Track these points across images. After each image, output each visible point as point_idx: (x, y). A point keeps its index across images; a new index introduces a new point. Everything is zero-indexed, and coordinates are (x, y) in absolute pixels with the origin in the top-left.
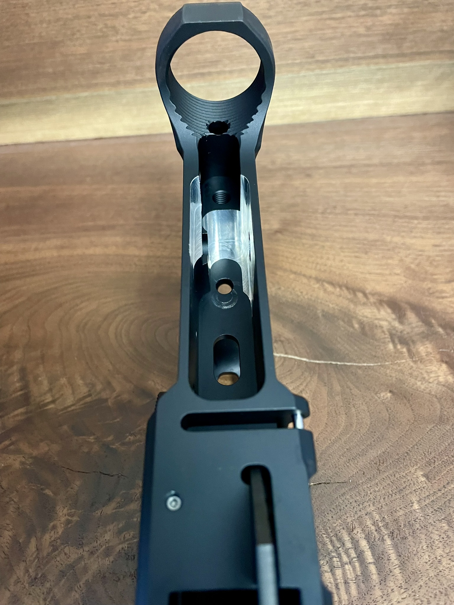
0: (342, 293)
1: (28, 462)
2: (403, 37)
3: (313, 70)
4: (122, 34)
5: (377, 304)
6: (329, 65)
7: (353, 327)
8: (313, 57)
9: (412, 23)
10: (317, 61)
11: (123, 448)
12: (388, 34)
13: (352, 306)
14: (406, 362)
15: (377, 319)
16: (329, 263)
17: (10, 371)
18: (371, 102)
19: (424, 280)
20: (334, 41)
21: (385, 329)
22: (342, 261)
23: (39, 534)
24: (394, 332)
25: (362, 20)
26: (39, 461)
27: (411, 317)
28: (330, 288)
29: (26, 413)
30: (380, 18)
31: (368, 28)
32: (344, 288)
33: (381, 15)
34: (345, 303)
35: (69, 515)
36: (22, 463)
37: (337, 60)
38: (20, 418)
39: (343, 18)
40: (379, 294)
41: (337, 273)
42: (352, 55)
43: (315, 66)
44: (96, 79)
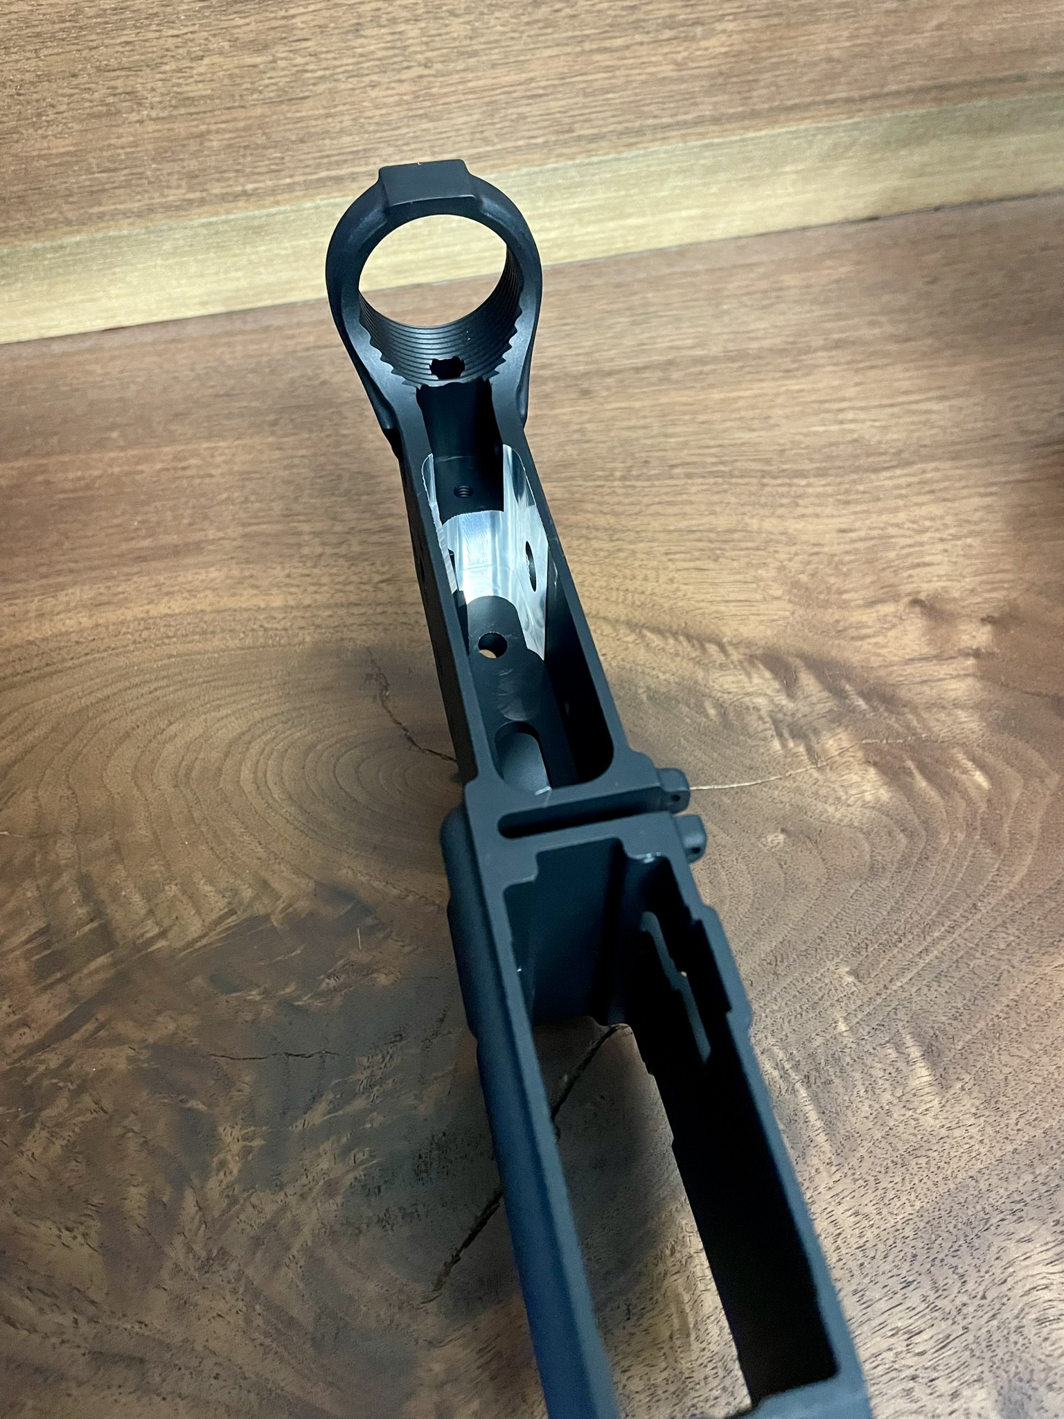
0: (680, 648)
1: (142, 1057)
2: (750, 77)
3: (572, 157)
4: (151, 107)
5: (745, 664)
6: (604, 144)
7: (707, 716)
8: (571, 131)
9: (769, 49)
10: (579, 138)
11: (317, 1003)
12: (721, 74)
13: (700, 674)
14: (807, 773)
15: (747, 694)
16: (649, 587)
17: (57, 886)
18: (694, 212)
19: (826, 605)
21: (763, 713)
22: (672, 581)
23: (196, 1181)
24: (780, 716)
25: (666, 50)
26: (162, 1050)
27: (808, 681)
28: (656, 640)
29: (115, 964)
30: (704, 44)
31: (679, 66)
32: (681, 638)
33: (704, 38)
34: (687, 668)
35: (246, 1138)
36: (131, 1060)
37: (620, 135)
38: (102, 976)
39: (628, 47)
40: (749, 644)
41: (666, 605)
42: (650, 122)
43: (574, 149)
44: (100, 205)
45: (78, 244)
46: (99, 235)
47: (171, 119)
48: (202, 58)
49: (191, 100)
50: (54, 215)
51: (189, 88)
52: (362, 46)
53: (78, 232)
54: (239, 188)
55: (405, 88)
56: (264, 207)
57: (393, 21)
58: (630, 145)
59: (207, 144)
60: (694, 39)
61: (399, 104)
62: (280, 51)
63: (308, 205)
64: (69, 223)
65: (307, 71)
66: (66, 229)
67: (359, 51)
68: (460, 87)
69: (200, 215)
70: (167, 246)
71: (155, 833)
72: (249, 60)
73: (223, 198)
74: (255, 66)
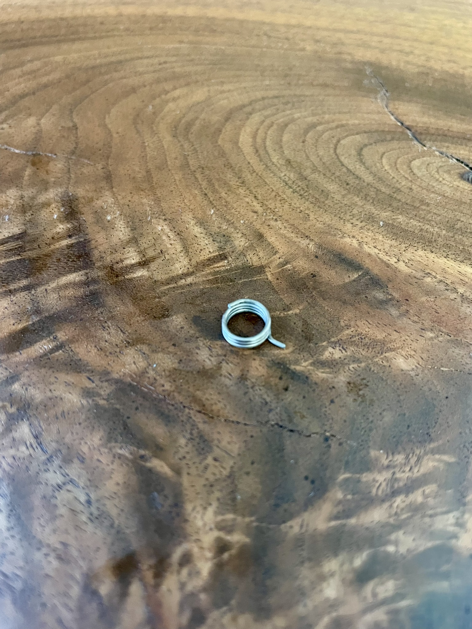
11: (321, 373)
71: (148, 172)
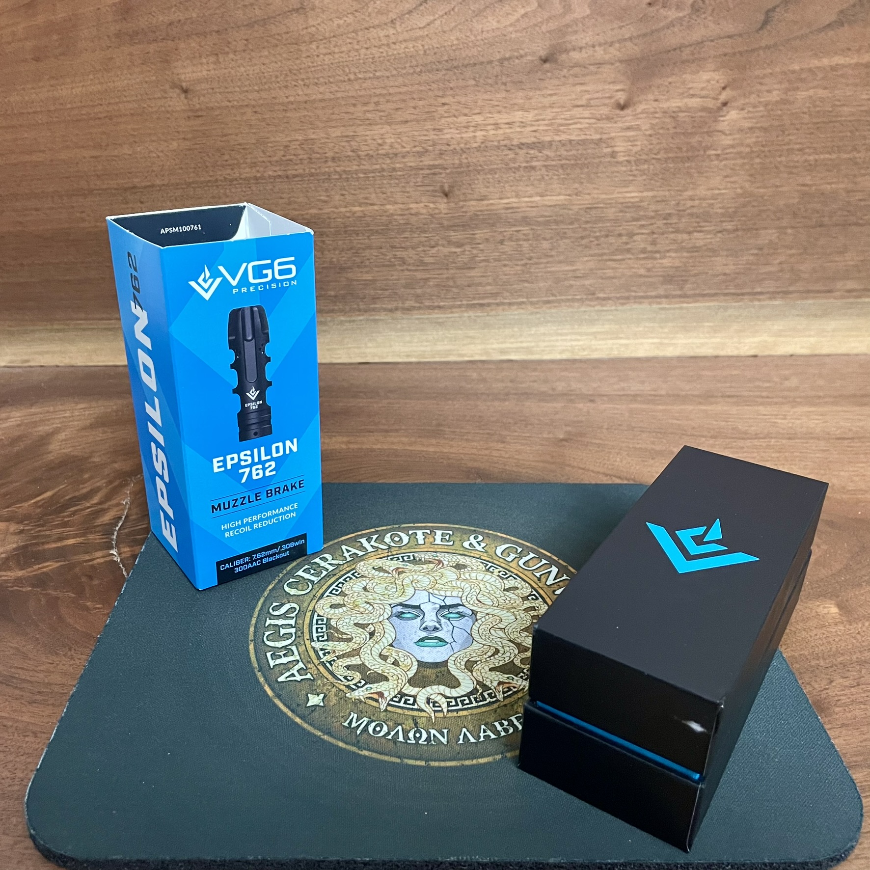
2: (684, 279)
3: (593, 306)
4: (409, 265)
6: (610, 302)
8: (594, 294)
9: (693, 266)
10: (598, 298)
12: (668, 275)
16: (616, 464)
18: (656, 340)
20: (614, 280)
22: (629, 463)
25: (642, 262)
30: (660, 261)
31: (648, 270)
33: (661, 259)
37: (618, 298)
39: (624, 260)
42: (633, 294)
43: (595, 303)
44: (375, 304)
45: (361, 320)
46: (371, 318)
47: (416, 270)
48: (433, 247)
49: (427, 264)
50: (355, 306)
51: (425, 259)
52: (503, 248)
53: (363, 315)
54: (436, 304)
55: (519, 268)
56: (445, 313)
57: (518, 240)
58: (623, 304)
59: (429, 283)
60: (655, 259)
61: (515, 274)
62: (468, 248)
63: (466, 314)
64: (359, 310)
65: (477, 257)
66: (357, 313)
67: (501, 251)
68: (544, 270)
69: (416, 314)
70: (399, 326)
72: (454, 250)
73: (429, 308)
74: (455, 252)
